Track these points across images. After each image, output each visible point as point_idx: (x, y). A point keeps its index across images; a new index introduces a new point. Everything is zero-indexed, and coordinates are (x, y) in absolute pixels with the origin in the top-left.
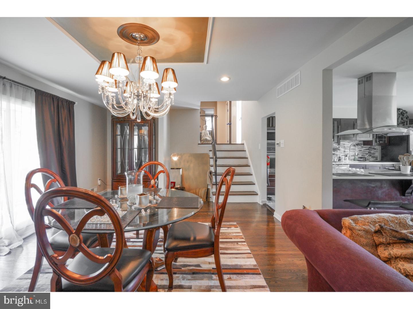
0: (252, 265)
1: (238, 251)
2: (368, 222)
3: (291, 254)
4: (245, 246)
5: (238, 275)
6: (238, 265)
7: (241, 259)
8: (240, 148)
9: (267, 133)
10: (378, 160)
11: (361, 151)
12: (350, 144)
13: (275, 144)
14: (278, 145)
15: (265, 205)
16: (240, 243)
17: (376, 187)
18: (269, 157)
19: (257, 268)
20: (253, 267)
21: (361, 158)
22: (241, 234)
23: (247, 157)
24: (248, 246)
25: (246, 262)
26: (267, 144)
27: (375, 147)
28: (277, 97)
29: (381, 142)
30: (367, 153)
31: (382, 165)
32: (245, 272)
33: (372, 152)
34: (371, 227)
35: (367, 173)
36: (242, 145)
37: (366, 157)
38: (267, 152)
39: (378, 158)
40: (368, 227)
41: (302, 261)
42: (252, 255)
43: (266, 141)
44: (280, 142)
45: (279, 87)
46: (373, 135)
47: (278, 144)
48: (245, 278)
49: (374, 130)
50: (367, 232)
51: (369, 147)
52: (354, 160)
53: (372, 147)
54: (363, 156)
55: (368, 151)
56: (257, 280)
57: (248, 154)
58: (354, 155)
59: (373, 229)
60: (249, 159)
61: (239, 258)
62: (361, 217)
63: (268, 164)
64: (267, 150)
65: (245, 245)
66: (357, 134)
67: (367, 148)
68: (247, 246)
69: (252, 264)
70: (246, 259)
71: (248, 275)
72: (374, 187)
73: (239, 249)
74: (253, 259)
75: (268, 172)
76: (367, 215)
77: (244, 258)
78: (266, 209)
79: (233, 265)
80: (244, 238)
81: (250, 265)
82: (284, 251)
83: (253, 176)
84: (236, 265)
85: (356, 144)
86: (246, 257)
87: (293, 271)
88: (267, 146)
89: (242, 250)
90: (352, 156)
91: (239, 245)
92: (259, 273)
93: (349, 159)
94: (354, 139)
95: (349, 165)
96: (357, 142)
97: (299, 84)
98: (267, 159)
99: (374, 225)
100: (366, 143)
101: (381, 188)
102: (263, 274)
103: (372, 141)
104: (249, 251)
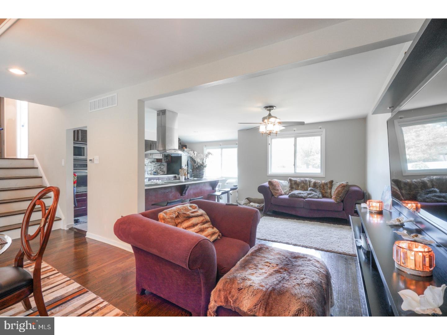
0: (76, 289)
1: (52, 285)
2: (172, 212)
3: (113, 262)
4: (60, 277)
5: (61, 306)
6: (58, 297)
7: (59, 290)
8: (28, 164)
9: (73, 147)
10: (165, 174)
11: (155, 166)
12: (148, 161)
13: (87, 160)
14: (91, 162)
15: (71, 229)
16: (51, 277)
17: (169, 192)
18: (76, 174)
19: (82, 288)
20: (77, 290)
21: (155, 172)
22: (50, 267)
23: (40, 176)
24: (65, 274)
25: (67, 290)
26: (74, 160)
27: (164, 164)
28: (90, 111)
29: (167, 160)
30: (159, 168)
31: (168, 177)
32: (70, 298)
33: (162, 167)
34: (173, 215)
35: (163, 183)
36: (32, 160)
37: (158, 171)
38: (74, 169)
39: (165, 172)
40: (172, 215)
41: (124, 263)
42: (72, 281)
43: (72, 157)
44: (93, 159)
45: (93, 101)
46: (163, 154)
47: (90, 160)
48: (71, 304)
49: (167, 152)
50: (172, 218)
51: (160, 164)
52: (151, 174)
53: (162, 164)
54: (156, 171)
55: (159, 166)
56: (85, 298)
57: (41, 172)
58: (151, 170)
59: (174, 216)
60: (44, 177)
61: (56, 290)
62: (168, 211)
63: (74, 183)
64: (74, 167)
65: (60, 275)
66: (153, 154)
67: (159, 165)
68: (63, 275)
69: (76, 287)
70: (67, 288)
71: (74, 299)
72: (168, 192)
73: (53, 282)
74: (76, 283)
75: (75, 191)
76: (170, 209)
77: (63, 287)
78: (73, 233)
79: (51, 300)
80: (55, 269)
81: (73, 290)
82: (106, 262)
83: (51, 198)
84: (56, 298)
85: (152, 161)
86: (65, 285)
87: (118, 274)
88: (74, 162)
89: (57, 282)
90: (149, 171)
91: (51, 278)
92: (86, 291)
93: (148, 174)
94: (151, 157)
95: (148, 179)
96: (153, 160)
97: (116, 105)
98: (74, 177)
99: (174, 213)
100: (158, 161)
101: (171, 192)
102: (90, 290)
103: (162, 159)
104: (68, 279)
